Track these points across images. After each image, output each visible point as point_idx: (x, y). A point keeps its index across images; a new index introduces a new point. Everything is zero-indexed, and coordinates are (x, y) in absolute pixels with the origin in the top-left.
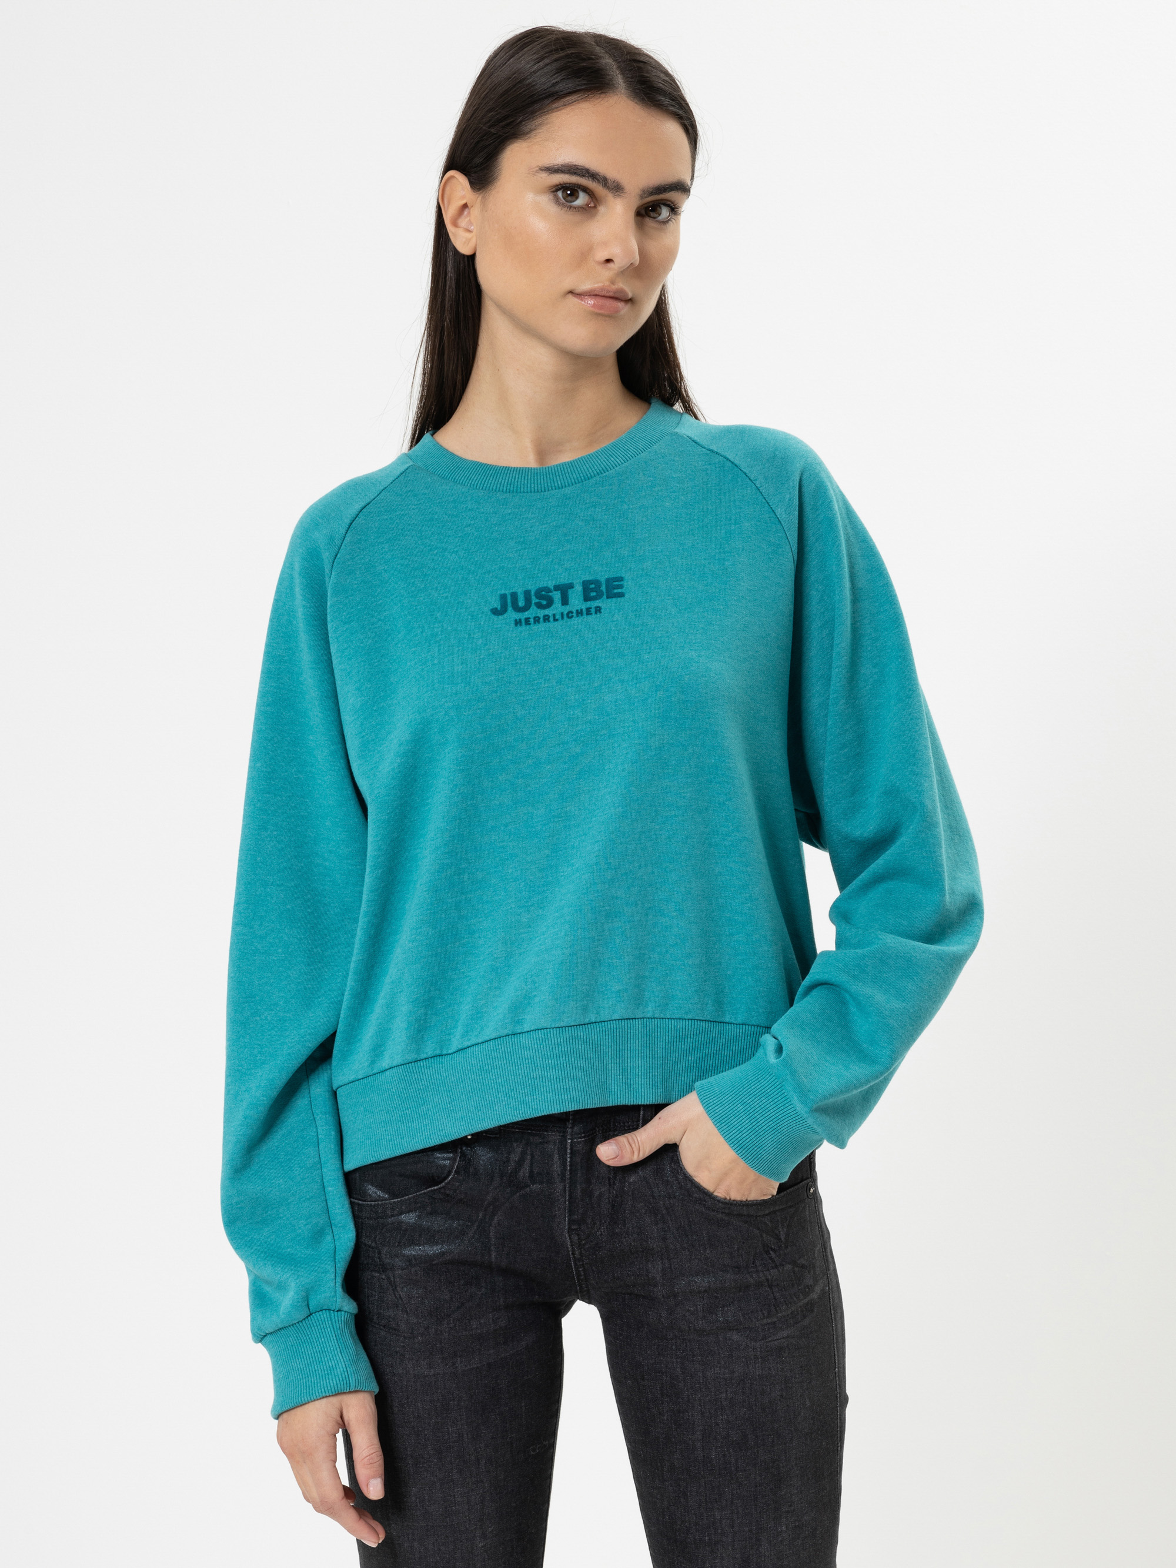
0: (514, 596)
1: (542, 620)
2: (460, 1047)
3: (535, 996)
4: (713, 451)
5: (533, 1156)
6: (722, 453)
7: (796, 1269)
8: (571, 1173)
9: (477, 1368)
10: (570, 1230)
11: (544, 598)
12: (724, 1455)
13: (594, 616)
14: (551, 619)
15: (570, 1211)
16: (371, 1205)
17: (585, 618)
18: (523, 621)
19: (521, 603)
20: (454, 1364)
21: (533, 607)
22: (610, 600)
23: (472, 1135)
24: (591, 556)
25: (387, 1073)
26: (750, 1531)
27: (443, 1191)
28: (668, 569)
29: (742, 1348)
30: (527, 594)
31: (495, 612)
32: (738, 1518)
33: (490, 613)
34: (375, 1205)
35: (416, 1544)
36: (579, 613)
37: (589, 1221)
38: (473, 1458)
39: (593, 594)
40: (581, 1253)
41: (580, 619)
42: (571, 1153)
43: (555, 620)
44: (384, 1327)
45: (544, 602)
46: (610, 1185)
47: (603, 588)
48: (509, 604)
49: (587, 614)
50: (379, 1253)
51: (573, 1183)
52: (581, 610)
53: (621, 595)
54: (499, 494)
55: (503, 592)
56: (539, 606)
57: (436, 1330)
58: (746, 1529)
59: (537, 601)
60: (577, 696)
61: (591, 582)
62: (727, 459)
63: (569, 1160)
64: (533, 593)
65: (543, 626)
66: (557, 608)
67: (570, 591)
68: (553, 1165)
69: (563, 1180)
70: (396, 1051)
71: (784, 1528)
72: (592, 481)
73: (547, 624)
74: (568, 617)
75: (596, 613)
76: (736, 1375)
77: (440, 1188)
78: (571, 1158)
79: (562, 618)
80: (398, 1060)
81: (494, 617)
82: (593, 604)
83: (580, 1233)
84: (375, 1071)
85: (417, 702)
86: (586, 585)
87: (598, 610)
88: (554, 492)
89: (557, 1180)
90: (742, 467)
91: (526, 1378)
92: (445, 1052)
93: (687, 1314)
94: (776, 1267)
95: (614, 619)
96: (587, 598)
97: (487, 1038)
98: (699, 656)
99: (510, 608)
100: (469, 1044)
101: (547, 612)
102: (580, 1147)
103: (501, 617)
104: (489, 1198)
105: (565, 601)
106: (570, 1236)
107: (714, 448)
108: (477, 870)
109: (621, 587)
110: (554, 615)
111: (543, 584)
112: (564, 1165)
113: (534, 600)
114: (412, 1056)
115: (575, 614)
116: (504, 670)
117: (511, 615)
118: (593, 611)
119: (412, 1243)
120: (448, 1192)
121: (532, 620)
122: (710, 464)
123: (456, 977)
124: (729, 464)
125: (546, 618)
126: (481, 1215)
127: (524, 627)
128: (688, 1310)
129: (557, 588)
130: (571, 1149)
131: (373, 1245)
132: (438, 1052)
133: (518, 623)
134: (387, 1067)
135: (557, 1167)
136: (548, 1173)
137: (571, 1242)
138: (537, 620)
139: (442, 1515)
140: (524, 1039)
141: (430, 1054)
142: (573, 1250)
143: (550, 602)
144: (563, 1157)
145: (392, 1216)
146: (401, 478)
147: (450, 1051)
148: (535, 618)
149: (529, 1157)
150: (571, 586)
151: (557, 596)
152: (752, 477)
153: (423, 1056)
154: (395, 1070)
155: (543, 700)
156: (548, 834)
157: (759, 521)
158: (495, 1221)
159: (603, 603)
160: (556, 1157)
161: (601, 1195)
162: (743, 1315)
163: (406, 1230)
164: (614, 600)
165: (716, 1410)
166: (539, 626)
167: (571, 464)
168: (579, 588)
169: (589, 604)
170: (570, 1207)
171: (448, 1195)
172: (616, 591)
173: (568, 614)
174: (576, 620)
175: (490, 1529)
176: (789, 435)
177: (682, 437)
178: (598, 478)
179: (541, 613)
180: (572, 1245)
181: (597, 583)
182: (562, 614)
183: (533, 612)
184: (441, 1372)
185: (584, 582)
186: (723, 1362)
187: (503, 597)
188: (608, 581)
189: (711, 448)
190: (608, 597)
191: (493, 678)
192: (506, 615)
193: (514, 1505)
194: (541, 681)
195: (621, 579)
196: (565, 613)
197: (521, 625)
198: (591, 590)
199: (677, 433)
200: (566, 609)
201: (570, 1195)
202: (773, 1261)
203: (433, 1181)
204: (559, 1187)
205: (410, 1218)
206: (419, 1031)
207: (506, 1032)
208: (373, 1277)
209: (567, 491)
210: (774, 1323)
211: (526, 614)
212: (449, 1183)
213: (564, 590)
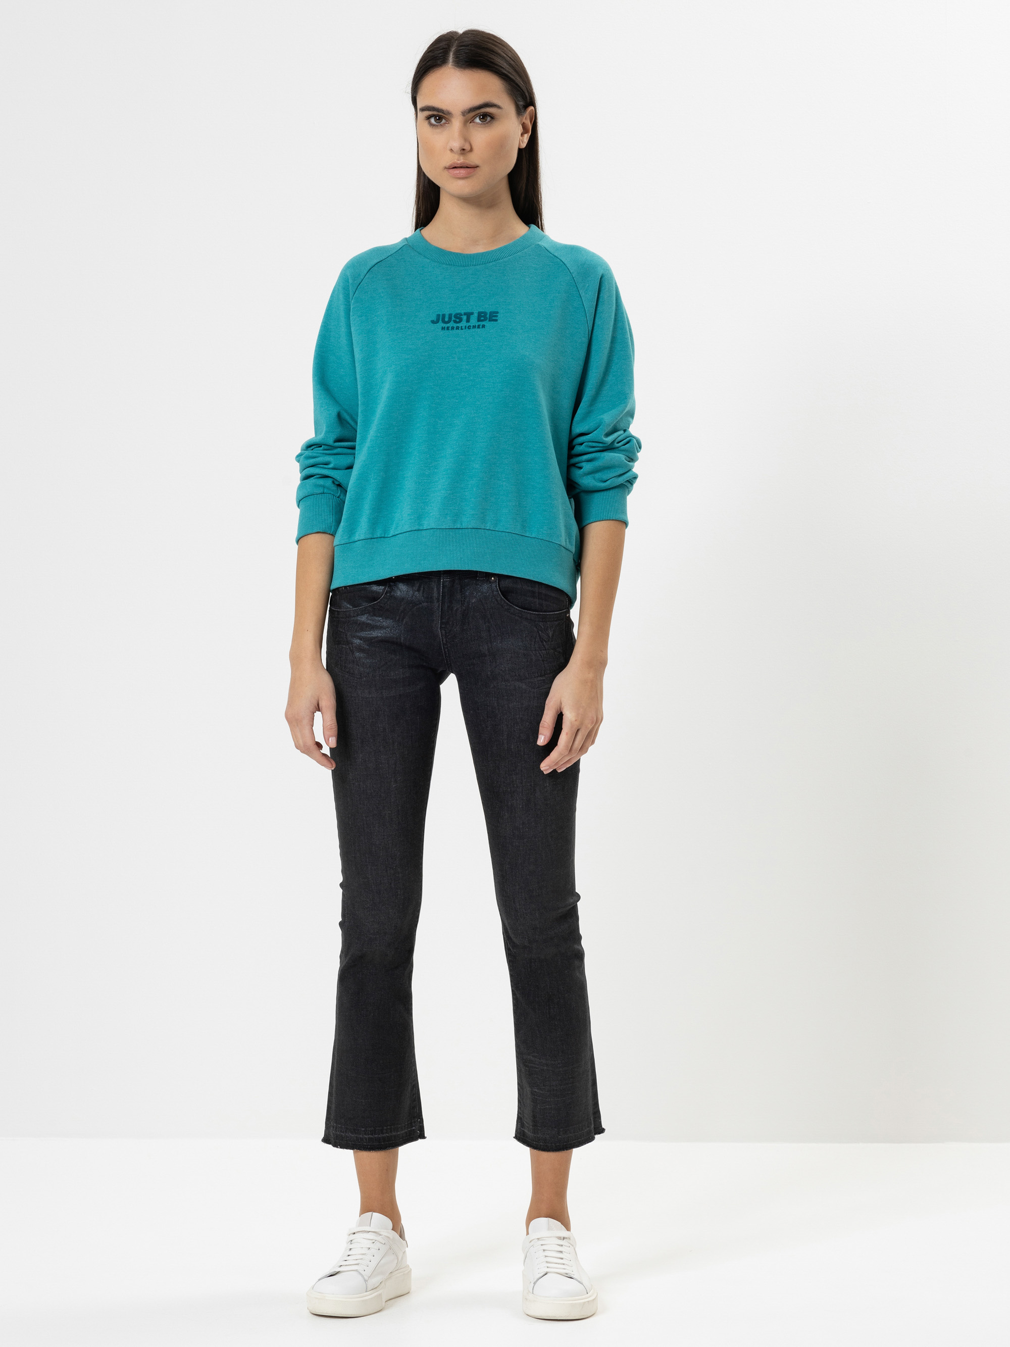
0: (444, 316)
1: (455, 328)
2: (393, 534)
3: (431, 513)
4: (555, 256)
5: (424, 589)
6: (560, 258)
7: (556, 653)
8: (442, 597)
9: (394, 696)
10: (441, 628)
11: (458, 318)
12: (518, 747)
13: (481, 329)
14: (460, 328)
15: (441, 618)
16: (343, 611)
17: (476, 329)
18: (446, 328)
19: (447, 319)
20: (382, 693)
21: (452, 322)
22: (490, 322)
23: (395, 577)
24: (484, 300)
25: (357, 542)
26: (531, 785)
27: (379, 604)
28: (521, 311)
29: (527, 692)
30: (450, 315)
31: (433, 322)
32: (525, 779)
33: (430, 322)
34: (345, 611)
35: (361, 783)
36: (474, 327)
37: (451, 623)
38: (391, 741)
39: (482, 318)
40: (446, 641)
41: (474, 330)
42: (443, 587)
43: (462, 329)
44: (347, 672)
45: (458, 320)
46: (462, 604)
47: (488, 316)
48: (441, 319)
49: (478, 328)
50: (346, 636)
51: (443, 603)
52: (475, 326)
53: (496, 320)
54: (444, 265)
55: (439, 313)
56: (455, 322)
57: (373, 675)
58: (529, 784)
59: (454, 319)
60: (467, 367)
61: (482, 312)
62: (561, 261)
63: (441, 590)
64: (453, 315)
65: (455, 331)
66: (464, 324)
67: (471, 316)
68: (434, 593)
69: (438, 601)
70: (362, 531)
71: (548, 785)
72: (491, 264)
73: (457, 331)
74: (468, 328)
75: (482, 328)
76: (524, 706)
77: (378, 603)
78: (442, 589)
79: (465, 328)
80: (362, 537)
81: (432, 324)
82: (481, 323)
83: (446, 629)
84: (351, 541)
85: (388, 361)
86: (480, 314)
87: (484, 326)
88: (471, 267)
89: (435, 601)
90: (568, 266)
91: (419, 704)
92: (386, 536)
93: (501, 672)
94: (546, 649)
95: (490, 331)
96: (479, 320)
97: (405, 531)
98: (530, 355)
99: (440, 321)
100: (398, 533)
101: (458, 325)
102: (447, 584)
103: (436, 325)
104: (401, 608)
105: (468, 321)
106: (441, 631)
107: (556, 254)
108: (409, 447)
109: (497, 316)
110: (462, 327)
111: (459, 312)
112: (439, 593)
113: (453, 318)
114: (370, 536)
115: (472, 327)
116: (433, 350)
117: (441, 324)
118: (481, 326)
119: (362, 630)
120: (381, 605)
121: (450, 328)
122: (552, 262)
123: (394, 499)
124: (562, 263)
125: (458, 328)
126: (397, 618)
127: (446, 331)
128: (502, 670)
129: (465, 314)
130: (443, 585)
131: (344, 631)
132: (383, 536)
133: (443, 328)
134: (357, 540)
135: (435, 595)
136: (431, 598)
137: (442, 634)
138: (453, 328)
139: (375, 769)
140: (424, 533)
141: (379, 536)
142: (443, 639)
143: (461, 320)
144: (438, 589)
145: (354, 617)
146: (400, 251)
147: (389, 536)
148: (452, 327)
149: (422, 589)
150: (472, 313)
151: (465, 318)
152: (571, 271)
153: (375, 536)
154: (361, 541)
155: (450, 367)
156: (444, 433)
157: (570, 294)
158: (404, 622)
159: (486, 323)
160: (435, 589)
161: (457, 609)
162: (528, 674)
163: (360, 624)
164: (492, 322)
165: (514, 724)
166: (453, 331)
167: (482, 254)
168: (476, 315)
169: (479, 323)
170: (441, 615)
171: (381, 606)
172: (493, 318)
173: (468, 327)
174: (472, 330)
175: (399, 779)
176: (595, 254)
177: (541, 247)
178: (494, 263)
179: (455, 325)
180: (442, 636)
181: (485, 313)
182: (466, 326)
183: (452, 324)
184: (375, 696)
185: (479, 312)
186: (518, 700)
187: (438, 315)
188: (490, 313)
189: (555, 254)
190: (489, 321)
191: (427, 353)
192: (438, 324)
193: (412, 768)
194: (450, 357)
195: (497, 313)
196: (467, 326)
197: (444, 330)
198: (482, 317)
199: (539, 244)
200: (468, 324)
201: (441, 609)
202: (544, 647)
203: (375, 599)
204: (436, 605)
205: (363, 618)
206: (374, 523)
207: (415, 529)
208: (342, 647)
209: (478, 267)
210: (544, 680)
211: (448, 325)
212: (382, 599)
213: (469, 315)
